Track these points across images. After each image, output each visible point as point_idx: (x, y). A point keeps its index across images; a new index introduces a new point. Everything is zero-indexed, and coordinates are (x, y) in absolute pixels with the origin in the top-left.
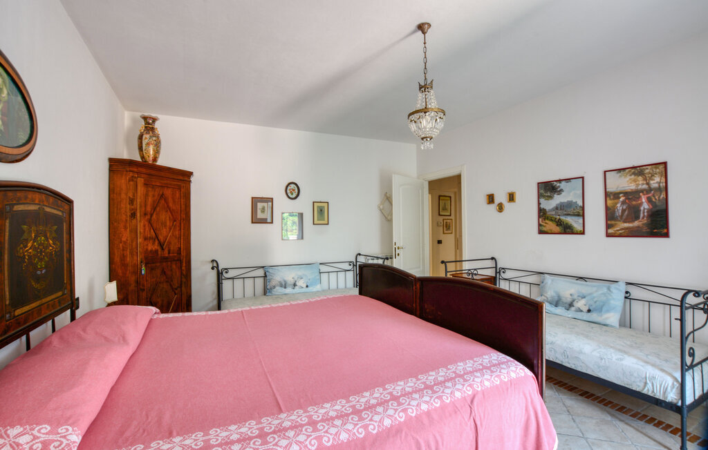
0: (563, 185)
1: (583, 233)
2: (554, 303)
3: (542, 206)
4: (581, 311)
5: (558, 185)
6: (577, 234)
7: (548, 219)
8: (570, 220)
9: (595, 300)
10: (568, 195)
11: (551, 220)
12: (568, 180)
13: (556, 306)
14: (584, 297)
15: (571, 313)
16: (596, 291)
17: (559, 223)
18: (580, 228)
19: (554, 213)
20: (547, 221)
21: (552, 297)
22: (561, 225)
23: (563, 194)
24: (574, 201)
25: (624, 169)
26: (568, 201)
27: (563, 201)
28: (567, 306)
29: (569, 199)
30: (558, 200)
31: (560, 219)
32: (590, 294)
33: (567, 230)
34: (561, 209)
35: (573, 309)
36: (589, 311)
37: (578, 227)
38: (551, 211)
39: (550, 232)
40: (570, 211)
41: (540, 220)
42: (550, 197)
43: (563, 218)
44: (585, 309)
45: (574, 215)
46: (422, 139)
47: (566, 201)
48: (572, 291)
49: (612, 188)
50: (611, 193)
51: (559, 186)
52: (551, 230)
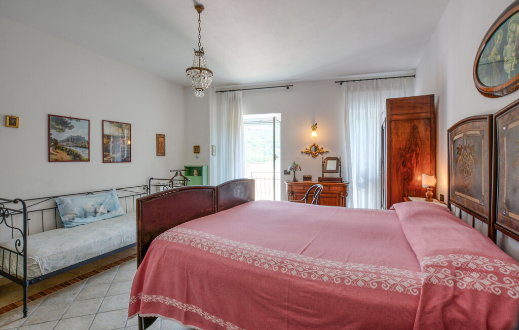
0: (73, 122)
1: (88, 160)
2: (84, 216)
3: (53, 137)
4: (104, 214)
5: (69, 121)
6: (84, 161)
7: (59, 148)
8: (78, 150)
9: (108, 203)
10: (77, 131)
11: (62, 150)
12: (78, 119)
13: (86, 218)
14: (102, 204)
15: (99, 218)
16: (106, 198)
17: (70, 153)
18: (86, 157)
19: (65, 144)
20: (58, 150)
21: (79, 212)
22: (71, 154)
23: (73, 129)
24: (82, 136)
25: (113, 122)
26: (77, 136)
27: (73, 135)
28: (93, 214)
29: (79, 135)
30: (68, 133)
31: (70, 149)
32: (104, 201)
33: (77, 158)
34: (71, 141)
35: (98, 214)
36: (108, 212)
37: (85, 156)
38: (63, 141)
39: (60, 160)
40: (80, 143)
41: (51, 149)
42: (62, 131)
43: (72, 149)
44: (105, 211)
45: (82, 147)
46: (196, 89)
47: (76, 136)
48: (92, 203)
49: (107, 132)
50: (106, 135)
51: (70, 123)
52: (62, 158)
